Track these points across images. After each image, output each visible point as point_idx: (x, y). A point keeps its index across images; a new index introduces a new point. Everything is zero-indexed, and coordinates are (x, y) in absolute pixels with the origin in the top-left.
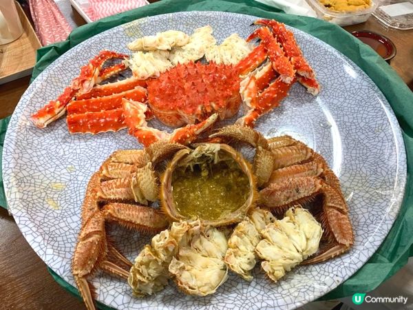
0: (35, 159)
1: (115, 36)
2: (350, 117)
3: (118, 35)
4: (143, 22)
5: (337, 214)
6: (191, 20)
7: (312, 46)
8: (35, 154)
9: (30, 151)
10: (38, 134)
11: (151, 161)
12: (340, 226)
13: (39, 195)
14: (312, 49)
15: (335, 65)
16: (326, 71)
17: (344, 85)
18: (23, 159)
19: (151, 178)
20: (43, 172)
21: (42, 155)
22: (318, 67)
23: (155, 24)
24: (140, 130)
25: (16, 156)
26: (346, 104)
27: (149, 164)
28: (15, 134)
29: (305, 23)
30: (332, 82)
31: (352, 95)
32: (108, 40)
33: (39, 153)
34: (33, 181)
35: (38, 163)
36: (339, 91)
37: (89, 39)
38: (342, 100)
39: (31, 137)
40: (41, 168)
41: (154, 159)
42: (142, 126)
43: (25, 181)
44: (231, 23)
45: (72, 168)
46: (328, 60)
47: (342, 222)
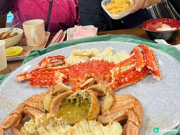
0: (10, 93)
1: (67, 50)
2: (173, 91)
3: (68, 50)
4: (82, 45)
5: (131, 125)
6: (105, 45)
7: (163, 57)
8: (11, 91)
9: (10, 89)
10: (16, 84)
11: (53, 92)
12: (131, 130)
13: (4, 105)
14: (163, 59)
15: (173, 66)
16: (168, 69)
17: (175, 76)
18: (6, 91)
19: (49, 99)
20: (11, 98)
21: (14, 92)
22: (165, 68)
23: (87, 46)
24: (57, 83)
25: (3, 89)
26: (173, 85)
27: (51, 93)
28: (7, 82)
29: (164, 47)
30: (170, 74)
31: (178, 81)
32: (63, 51)
33: (13, 91)
34: (5, 100)
35: (10, 94)
36: (172, 79)
37: (55, 51)
38: (172, 83)
39: (13, 84)
40: (11, 96)
41: (54, 92)
42: (58, 82)
43: (2, 98)
44: (125, 47)
45: (24, 99)
46: (170, 64)
47: (133, 128)
